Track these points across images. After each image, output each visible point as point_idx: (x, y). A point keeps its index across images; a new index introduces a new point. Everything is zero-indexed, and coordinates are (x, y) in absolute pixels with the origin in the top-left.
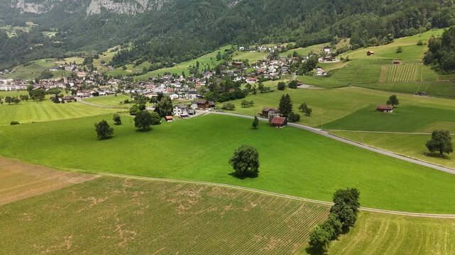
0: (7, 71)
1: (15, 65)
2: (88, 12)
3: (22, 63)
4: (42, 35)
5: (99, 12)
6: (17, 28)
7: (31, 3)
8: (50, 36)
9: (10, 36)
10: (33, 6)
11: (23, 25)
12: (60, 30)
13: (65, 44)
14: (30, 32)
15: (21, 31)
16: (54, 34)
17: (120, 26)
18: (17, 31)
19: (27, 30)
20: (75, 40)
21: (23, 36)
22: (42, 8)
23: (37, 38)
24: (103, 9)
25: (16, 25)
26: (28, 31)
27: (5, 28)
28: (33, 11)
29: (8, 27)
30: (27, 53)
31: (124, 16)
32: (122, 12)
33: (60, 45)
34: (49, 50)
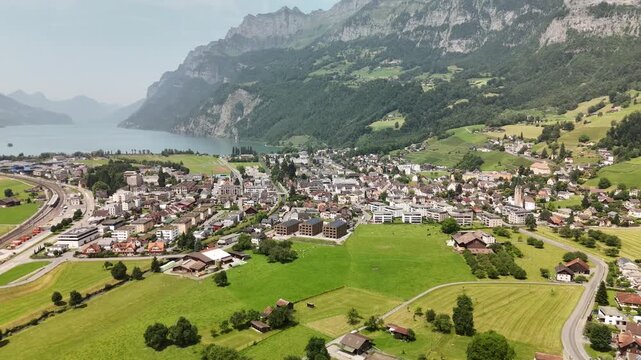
0: (414, 146)
1: (425, 137)
2: (542, 41)
3: (436, 133)
4: (468, 85)
5: (564, 37)
6: (436, 76)
7: (458, 38)
8: (480, 85)
9: (426, 88)
10: (459, 43)
11: (444, 71)
12: (494, 75)
13: (502, 98)
14: (452, 80)
15: (440, 80)
16: (484, 82)
17: (603, 59)
18: (437, 81)
19: (448, 78)
20: (517, 90)
21: (442, 88)
22: (471, 45)
23: (460, 89)
24: (571, 32)
25: (434, 72)
26: (449, 80)
27: (420, 77)
28: (459, 50)
29: (424, 76)
30: (445, 115)
31: (614, 39)
32: (610, 34)
33: (493, 101)
34: (477, 109)
